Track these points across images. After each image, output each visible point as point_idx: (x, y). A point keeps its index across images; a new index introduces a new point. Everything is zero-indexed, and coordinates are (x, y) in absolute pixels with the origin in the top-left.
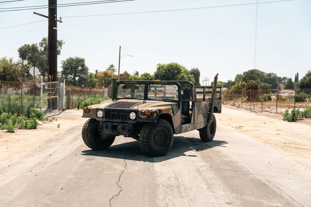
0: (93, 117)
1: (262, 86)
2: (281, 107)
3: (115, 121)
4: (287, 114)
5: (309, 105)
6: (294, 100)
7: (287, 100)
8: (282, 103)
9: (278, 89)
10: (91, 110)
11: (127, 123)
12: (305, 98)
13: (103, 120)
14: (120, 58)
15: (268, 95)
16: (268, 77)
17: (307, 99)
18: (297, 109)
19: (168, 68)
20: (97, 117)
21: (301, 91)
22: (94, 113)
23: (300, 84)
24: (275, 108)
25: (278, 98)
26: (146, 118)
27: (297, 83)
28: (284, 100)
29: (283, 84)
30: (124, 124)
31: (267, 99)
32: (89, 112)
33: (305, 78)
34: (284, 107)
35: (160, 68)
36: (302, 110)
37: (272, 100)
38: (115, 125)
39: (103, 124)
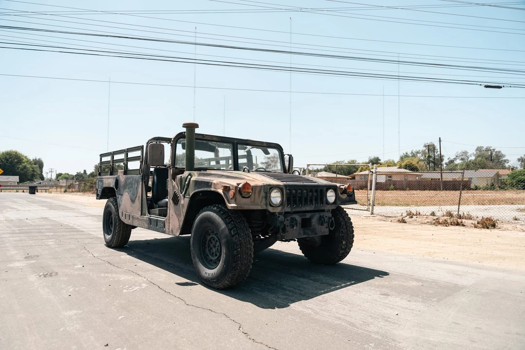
0: (261, 207)
10: (256, 189)
13: (284, 211)
20: (272, 205)
22: (263, 198)
30: (322, 214)
32: (251, 195)
38: (306, 217)
39: (286, 220)
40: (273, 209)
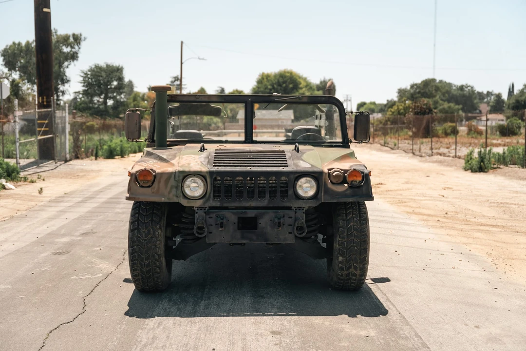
0: (168, 199)
1: (444, 109)
3: (247, 205)
4: (471, 159)
6: (498, 133)
8: (476, 138)
9: (478, 113)
10: (160, 178)
11: (290, 208)
12: (520, 128)
13: (207, 205)
14: (182, 63)
16: (460, 92)
19: (278, 80)
20: (185, 196)
21: (513, 115)
22: (172, 187)
23: (513, 103)
25: (470, 130)
26: (348, 192)
28: (480, 133)
29: (486, 105)
31: (449, 131)
32: (153, 183)
33: (521, 92)
35: (263, 80)
37: (460, 134)
39: (208, 217)
40: (188, 202)
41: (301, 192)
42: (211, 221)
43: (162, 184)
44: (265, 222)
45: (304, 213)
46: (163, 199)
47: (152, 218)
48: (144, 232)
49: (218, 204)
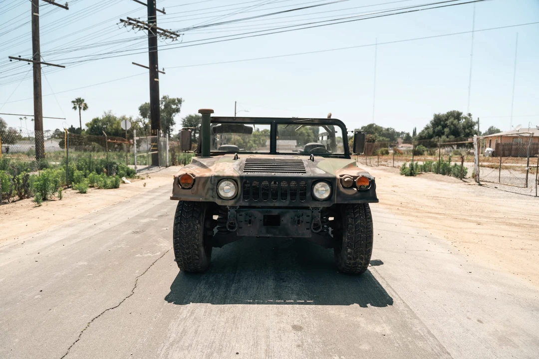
0: (206, 199)
1: (380, 140)
2: (398, 160)
3: (272, 205)
4: (405, 168)
5: (428, 158)
6: (412, 154)
7: (405, 153)
9: (396, 144)
10: (199, 181)
11: (307, 208)
12: (424, 151)
13: (238, 205)
15: (386, 149)
17: (426, 153)
18: (415, 162)
20: (220, 197)
21: (419, 144)
22: (208, 189)
24: (392, 162)
25: (395, 153)
26: (357, 195)
27: (415, 137)
28: (402, 154)
29: (401, 139)
30: (300, 212)
31: (384, 152)
32: (192, 186)
33: (423, 131)
34: (401, 160)
36: (421, 163)
37: (390, 154)
38: (273, 214)
39: (238, 214)
40: (222, 202)
41: (317, 195)
42: (242, 218)
43: (200, 187)
44: (286, 219)
45: (319, 212)
46: (201, 199)
47: (193, 214)
48: (185, 226)
49: (247, 204)
